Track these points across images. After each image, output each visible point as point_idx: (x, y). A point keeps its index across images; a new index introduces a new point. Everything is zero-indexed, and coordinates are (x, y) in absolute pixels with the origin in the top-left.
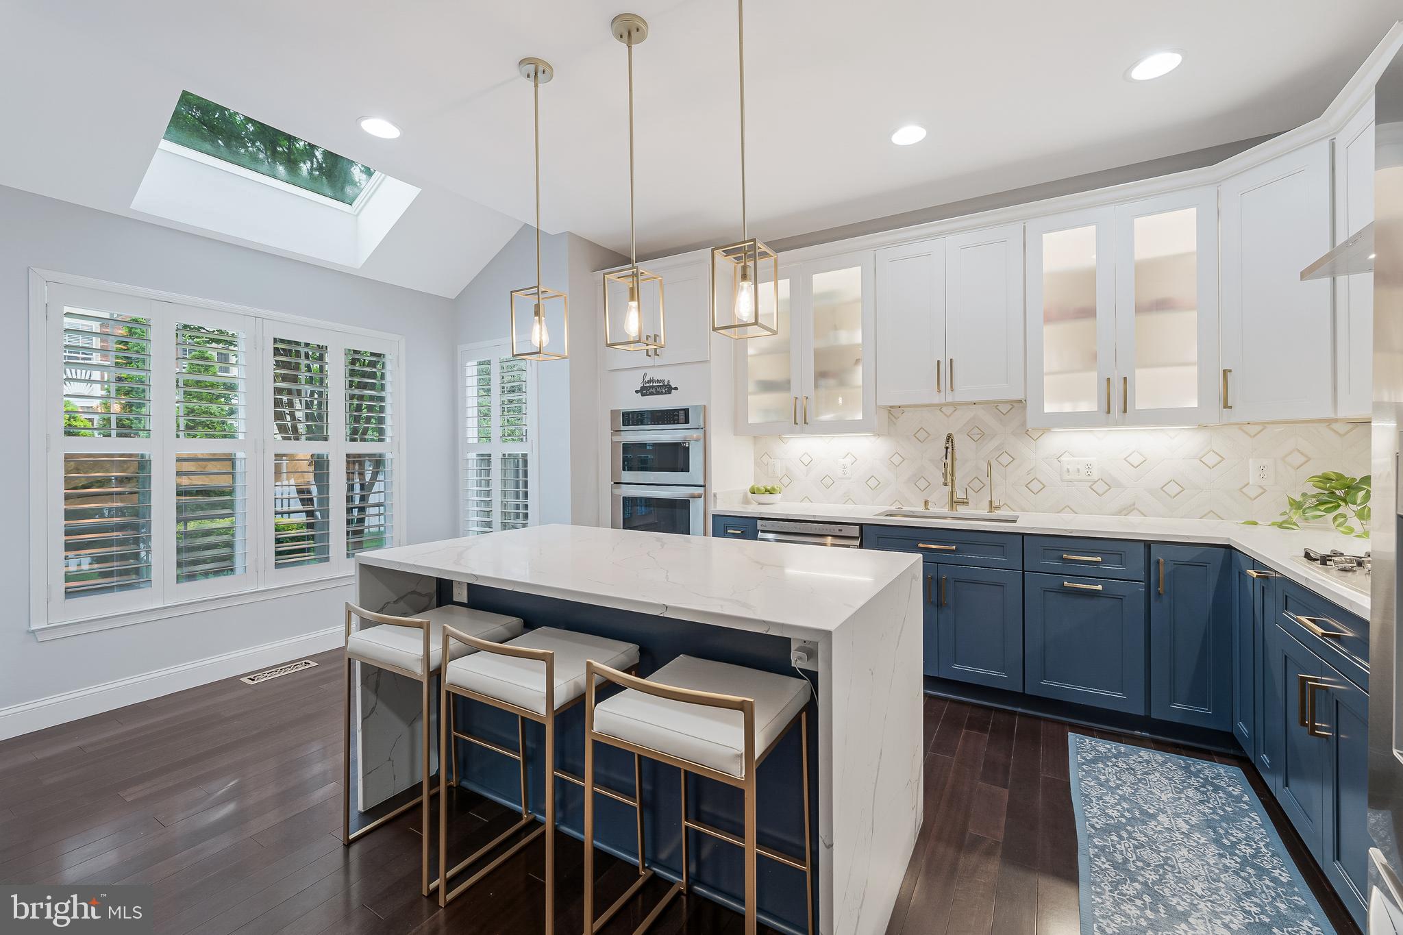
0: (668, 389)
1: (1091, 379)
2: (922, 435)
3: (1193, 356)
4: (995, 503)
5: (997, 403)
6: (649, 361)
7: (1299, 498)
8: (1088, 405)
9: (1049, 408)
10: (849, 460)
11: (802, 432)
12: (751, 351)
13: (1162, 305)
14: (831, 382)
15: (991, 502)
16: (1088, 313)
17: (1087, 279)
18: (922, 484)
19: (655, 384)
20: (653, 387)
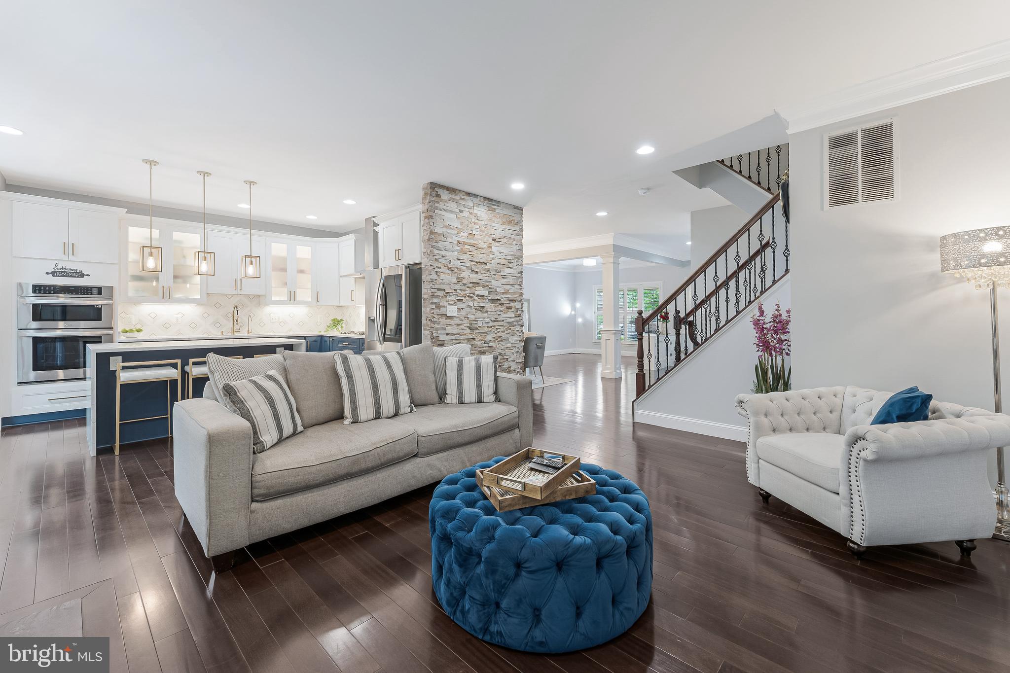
0: (82, 275)
1: (285, 291)
2: (217, 305)
3: (309, 286)
4: (250, 331)
5: (248, 296)
6: (66, 258)
7: (329, 325)
8: (285, 298)
9: (273, 298)
10: (180, 316)
11: (166, 302)
12: (129, 260)
13: (301, 271)
14: (179, 280)
15: (248, 331)
16: (284, 270)
17: (284, 259)
18: (218, 325)
19: (67, 271)
20: (64, 272)
